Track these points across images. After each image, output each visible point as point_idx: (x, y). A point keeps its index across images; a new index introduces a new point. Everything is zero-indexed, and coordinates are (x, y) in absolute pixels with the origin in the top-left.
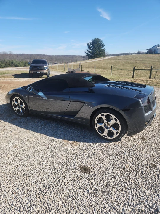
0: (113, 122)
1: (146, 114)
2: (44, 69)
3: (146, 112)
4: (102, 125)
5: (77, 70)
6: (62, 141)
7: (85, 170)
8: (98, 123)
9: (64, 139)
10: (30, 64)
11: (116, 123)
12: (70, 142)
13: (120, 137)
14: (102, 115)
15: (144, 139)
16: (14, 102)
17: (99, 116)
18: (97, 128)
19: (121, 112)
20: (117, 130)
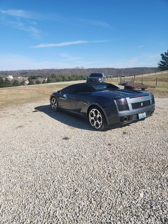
0: (98, 116)
1: (120, 112)
3: (120, 110)
4: (93, 118)
5: (130, 82)
8: (91, 117)
9: (70, 125)
10: (88, 77)
11: (100, 117)
12: (71, 127)
13: (103, 128)
14: (93, 111)
15: (124, 133)
16: (52, 102)
17: (91, 111)
18: (90, 120)
19: (102, 108)
20: (100, 122)
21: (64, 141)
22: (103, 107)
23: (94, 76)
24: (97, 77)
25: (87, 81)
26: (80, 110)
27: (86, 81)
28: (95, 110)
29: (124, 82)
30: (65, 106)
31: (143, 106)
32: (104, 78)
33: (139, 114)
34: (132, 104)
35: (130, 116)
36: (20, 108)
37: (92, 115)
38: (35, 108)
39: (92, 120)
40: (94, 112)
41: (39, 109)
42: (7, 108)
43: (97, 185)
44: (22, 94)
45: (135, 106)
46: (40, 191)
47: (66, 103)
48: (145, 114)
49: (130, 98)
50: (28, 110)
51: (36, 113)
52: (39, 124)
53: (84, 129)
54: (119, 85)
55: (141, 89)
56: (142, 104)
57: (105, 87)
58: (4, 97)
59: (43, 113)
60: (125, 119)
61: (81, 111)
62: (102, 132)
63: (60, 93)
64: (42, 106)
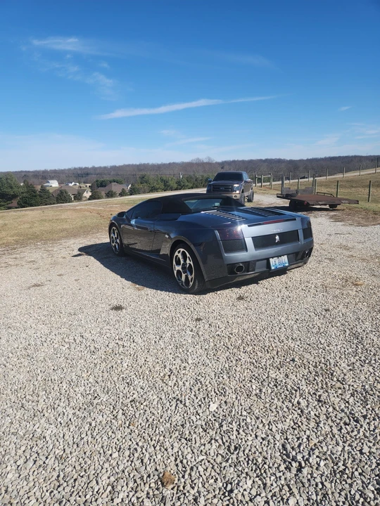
0: (188, 263)
1: (227, 255)
2: (233, 190)
3: (226, 252)
4: (179, 268)
5: (304, 191)
6: (128, 283)
7: (118, 308)
8: (177, 265)
10: (210, 181)
11: (190, 264)
12: (137, 286)
13: (196, 287)
14: (179, 252)
15: (240, 298)
16: (112, 235)
17: (176, 253)
18: (175, 272)
19: (192, 246)
20: (191, 275)
21: (112, 312)
22: (195, 245)
23: (223, 179)
24: (231, 182)
25: (207, 191)
26: (159, 250)
27: (206, 189)
28: (182, 250)
29: (288, 191)
30: (140, 244)
31: (281, 243)
32: (246, 182)
33: (271, 260)
34: (254, 239)
35: (249, 262)
36: (50, 249)
37: (178, 263)
38: (80, 250)
39: (178, 271)
40: (180, 256)
41: (86, 250)
42: (23, 249)
43: (139, 389)
44: (65, 220)
45: (261, 242)
46: (31, 398)
47: (142, 239)
48: (285, 259)
49: (249, 226)
50: (64, 253)
51: (79, 258)
52: (76, 280)
53: (162, 290)
54: (278, 197)
55: (327, 207)
56: (277, 237)
57: (217, 204)
58: (27, 226)
59: (92, 258)
60: (240, 269)
61: (161, 253)
62: (196, 297)
63: (124, 217)
64: (96, 245)
